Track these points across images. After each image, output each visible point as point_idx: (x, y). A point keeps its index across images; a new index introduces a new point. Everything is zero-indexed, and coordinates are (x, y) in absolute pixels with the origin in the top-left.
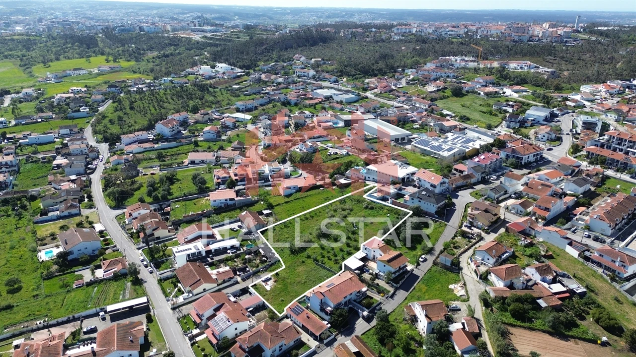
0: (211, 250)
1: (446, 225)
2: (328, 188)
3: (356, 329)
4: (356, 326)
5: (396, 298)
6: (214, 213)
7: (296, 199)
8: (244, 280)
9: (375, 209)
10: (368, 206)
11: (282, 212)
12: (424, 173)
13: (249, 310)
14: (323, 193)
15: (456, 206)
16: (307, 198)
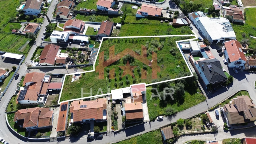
0: (72, 40)
1: (205, 100)
2: (166, 22)
3: (79, 141)
4: (81, 138)
5: (117, 135)
6: (94, 14)
7: (140, 23)
8: (69, 68)
9: (176, 56)
10: (173, 52)
11: (125, 30)
12: (232, 45)
13: (49, 91)
14: (160, 25)
15: (230, 88)
16: (147, 25)
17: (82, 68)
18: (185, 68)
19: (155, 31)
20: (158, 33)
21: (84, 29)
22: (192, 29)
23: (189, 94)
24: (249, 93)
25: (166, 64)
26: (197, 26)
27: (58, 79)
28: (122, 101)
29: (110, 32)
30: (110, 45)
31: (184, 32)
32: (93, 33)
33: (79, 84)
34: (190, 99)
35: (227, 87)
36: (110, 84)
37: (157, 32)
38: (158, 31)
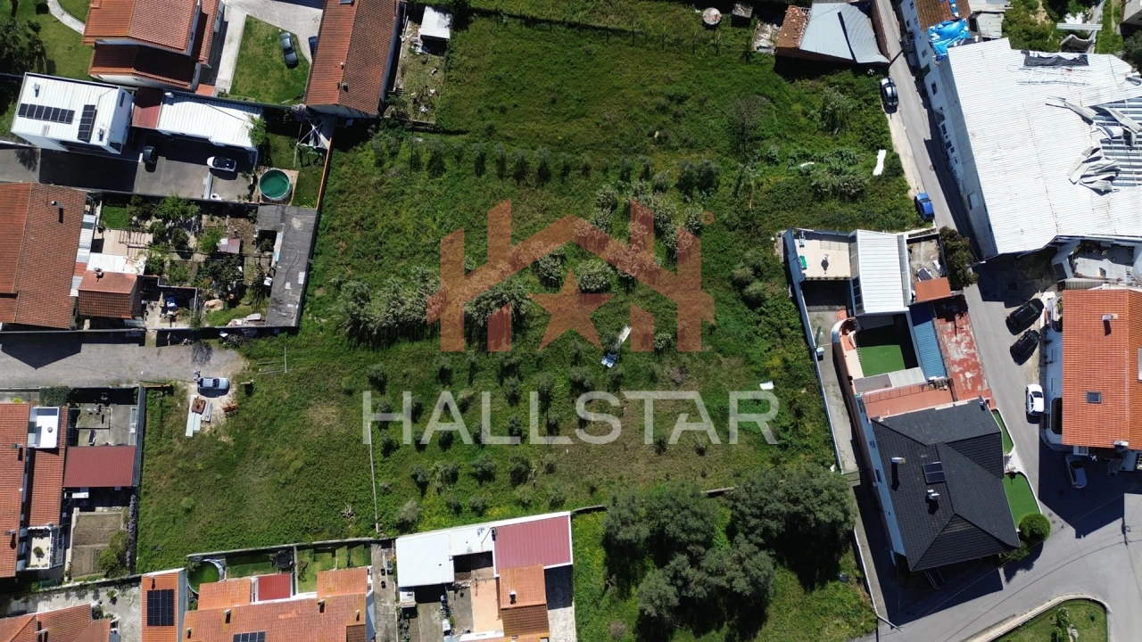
0: (157, 133)
7: (571, 25)
8: (164, 338)
9: (762, 313)
10: (748, 283)
11: (473, 69)
12: (1102, 329)
13: (75, 496)
14: (694, 48)
15: (1020, 574)
16: (614, 39)
17: (236, 346)
18: (799, 414)
19: (663, 101)
20: (676, 115)
21: (219, 39)
22: (892, 109)
23: (794, 577)
24: (1109, 617)
25: (700, 364)
26: (928, 80)
27: (114, 413)
28: (451, 593)
29: (380, 82)
30: (385, 189)
31: (843, 124)
32: (277, 74)
33: (226, 446)
34: (795, 611)
35: (1001, 571)
36: (390, 465)
37: (674, 107)
38: (680, 101)
